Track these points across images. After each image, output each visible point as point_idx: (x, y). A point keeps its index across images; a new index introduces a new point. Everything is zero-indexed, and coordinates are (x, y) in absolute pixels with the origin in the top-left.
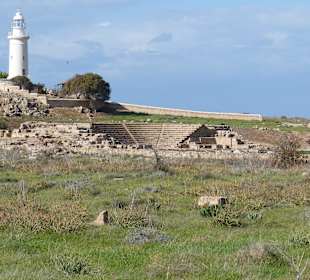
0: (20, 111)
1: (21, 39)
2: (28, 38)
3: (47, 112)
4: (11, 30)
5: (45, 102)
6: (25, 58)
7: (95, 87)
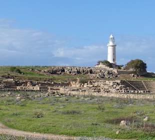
0: (104, 76)
1: (112, 46)
2: (116, 45)
3: (117, 76)
4: (109, 42)
5: (116, 72)
6: (114, 54)
7: (138, 65)
